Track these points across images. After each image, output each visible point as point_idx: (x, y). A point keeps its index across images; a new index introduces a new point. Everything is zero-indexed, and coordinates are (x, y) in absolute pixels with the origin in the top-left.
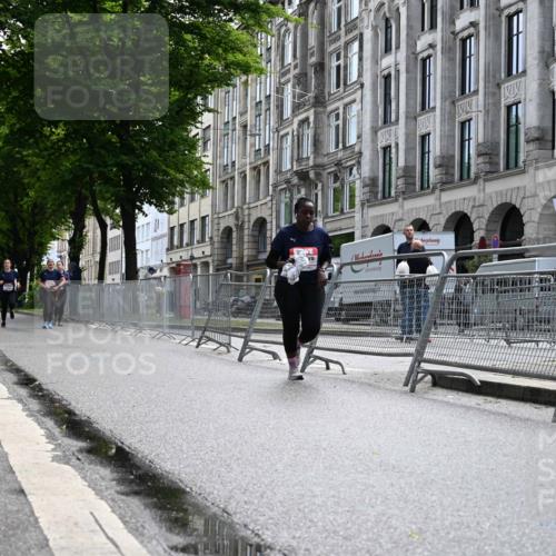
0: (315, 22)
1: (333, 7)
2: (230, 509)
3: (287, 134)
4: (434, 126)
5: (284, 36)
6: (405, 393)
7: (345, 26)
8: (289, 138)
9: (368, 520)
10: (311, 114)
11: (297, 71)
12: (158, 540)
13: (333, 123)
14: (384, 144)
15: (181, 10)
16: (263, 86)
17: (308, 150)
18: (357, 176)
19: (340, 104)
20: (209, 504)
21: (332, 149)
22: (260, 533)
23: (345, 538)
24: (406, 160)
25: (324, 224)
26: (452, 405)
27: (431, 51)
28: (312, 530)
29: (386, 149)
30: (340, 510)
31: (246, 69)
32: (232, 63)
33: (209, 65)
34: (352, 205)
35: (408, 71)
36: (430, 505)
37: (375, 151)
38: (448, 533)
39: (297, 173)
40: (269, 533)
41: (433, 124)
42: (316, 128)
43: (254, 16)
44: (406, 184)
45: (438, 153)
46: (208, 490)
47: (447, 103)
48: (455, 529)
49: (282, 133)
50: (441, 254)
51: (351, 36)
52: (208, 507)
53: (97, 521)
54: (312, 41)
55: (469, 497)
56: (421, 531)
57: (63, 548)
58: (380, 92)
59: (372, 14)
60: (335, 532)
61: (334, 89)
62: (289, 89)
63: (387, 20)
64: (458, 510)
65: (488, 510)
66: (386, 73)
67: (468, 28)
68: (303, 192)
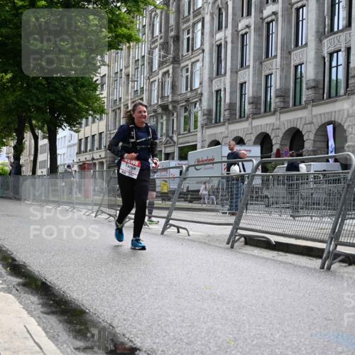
0: (174, 9)
1: (185, 0)
2: (114, 324)
3: (155, 81)
4: (249, 78)
5: (154, 18)
6: (227, 248)
7: (193, 12)
8: (156, 83)
9: (202, 332)
10: (170, 68)
11: (162, 41)
12: (67, 344)
13: (184, 74)
14: (217, 88)
16: (140, 50)
17: (168, 91)
18: (199, 109)
19: (189, 62)
20: (100, 320)
21: (184, 91)
22: (133, 339)
24: (230, 99)
25: (178, 138)
26: (257, 257)
27: (247, 30)
28: (166, 338)
29: (218, 92)
30: (184, 325)
31: (129, 38)
32: (121, 34)
34: (196, 127)
35: (232, 43)
36: (241, 322)
37: (211, 92)
38: (253, 341)
39: (161, 106)
40: (138, 340)
41: (248, 76)
42: (173, 78)
43: (135, 4)
44: (231, 114)
45: (251, 95)
46: (100, 311)
47: (257, 63)
48: (257, 338)
49: (152, 80)
50: (252, 160)
51: (196, 19)
53: (28, 331)
54: (172, 22)
55: (267, 317)
56: (235, 339)
57: (6, 349)
58: (215, 55)
59: (211, 5)
60: (181, 339)
61: (185, 53)
62: (157, 52)
63: (220, 9)
64: (259, 326)
65: (278, 326)
66: (218, 43)
67: (271, 15)
68: (165, 118)
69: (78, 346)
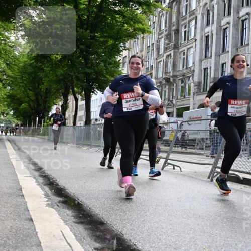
0: (175, 11)
1: (184, 4)
2: (124, 233)
3: (161, 61)
4: (228, 60)
5: (161, 17)
7: (189, 13)
8: (162, 63)
9: (185, 241)
10: (172, 52)
11: (167, 32)
12: (90, 245)
13: (182, 56)
14: (205, 67)
15: (115, 4)
16: (151, 39)
17: (170, 69)
18: (192, 81)
19: (185, 48)
20: (114, 229)
21: (181, 69)
22: (136, 244)
23: (174, 249)
24: (215, 74)
25: (176, 102)
27: (228, 25)
28: (160, 244)
29: (206, 69)
30: (174, 235)
31: (143, 31)
32: (137, 28)
33: (127, 29)
34: (189, 94)
35: (217, 34)
36: (215, 235)
37: (201, 70)
38: (222, 249)
39: (164, 79)
40: (140, 244)
41: (227, 58)
42: (174, 59)
43: (148, 7)
45: (229, 72)
46: (114, 223)
47: (235, 49)
48: (225, 247)
49: (158, 61)
51: (191, 17)
52: (114, 231)
53: (63, 235)
54: (174, 19)
56: (209, 247)
57: (47, 247)
58: (204, 43)
59: (202, 8)
60: (170, 245)
61: (183, 42)
62: (162, 41)
63: (208, 11)
64: (227, 238)
65: (241, 239)
66: (207, 34)
67: (245, 15)
68: (167, 87)
69: (97, 247)
